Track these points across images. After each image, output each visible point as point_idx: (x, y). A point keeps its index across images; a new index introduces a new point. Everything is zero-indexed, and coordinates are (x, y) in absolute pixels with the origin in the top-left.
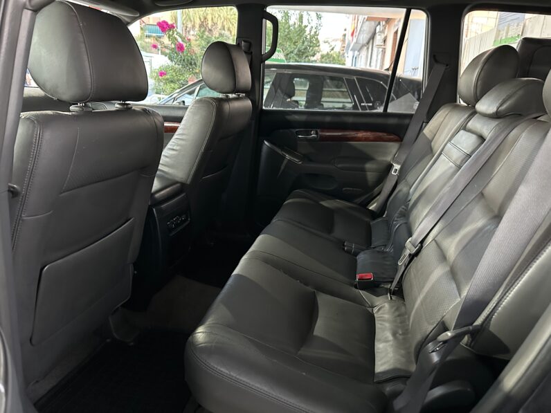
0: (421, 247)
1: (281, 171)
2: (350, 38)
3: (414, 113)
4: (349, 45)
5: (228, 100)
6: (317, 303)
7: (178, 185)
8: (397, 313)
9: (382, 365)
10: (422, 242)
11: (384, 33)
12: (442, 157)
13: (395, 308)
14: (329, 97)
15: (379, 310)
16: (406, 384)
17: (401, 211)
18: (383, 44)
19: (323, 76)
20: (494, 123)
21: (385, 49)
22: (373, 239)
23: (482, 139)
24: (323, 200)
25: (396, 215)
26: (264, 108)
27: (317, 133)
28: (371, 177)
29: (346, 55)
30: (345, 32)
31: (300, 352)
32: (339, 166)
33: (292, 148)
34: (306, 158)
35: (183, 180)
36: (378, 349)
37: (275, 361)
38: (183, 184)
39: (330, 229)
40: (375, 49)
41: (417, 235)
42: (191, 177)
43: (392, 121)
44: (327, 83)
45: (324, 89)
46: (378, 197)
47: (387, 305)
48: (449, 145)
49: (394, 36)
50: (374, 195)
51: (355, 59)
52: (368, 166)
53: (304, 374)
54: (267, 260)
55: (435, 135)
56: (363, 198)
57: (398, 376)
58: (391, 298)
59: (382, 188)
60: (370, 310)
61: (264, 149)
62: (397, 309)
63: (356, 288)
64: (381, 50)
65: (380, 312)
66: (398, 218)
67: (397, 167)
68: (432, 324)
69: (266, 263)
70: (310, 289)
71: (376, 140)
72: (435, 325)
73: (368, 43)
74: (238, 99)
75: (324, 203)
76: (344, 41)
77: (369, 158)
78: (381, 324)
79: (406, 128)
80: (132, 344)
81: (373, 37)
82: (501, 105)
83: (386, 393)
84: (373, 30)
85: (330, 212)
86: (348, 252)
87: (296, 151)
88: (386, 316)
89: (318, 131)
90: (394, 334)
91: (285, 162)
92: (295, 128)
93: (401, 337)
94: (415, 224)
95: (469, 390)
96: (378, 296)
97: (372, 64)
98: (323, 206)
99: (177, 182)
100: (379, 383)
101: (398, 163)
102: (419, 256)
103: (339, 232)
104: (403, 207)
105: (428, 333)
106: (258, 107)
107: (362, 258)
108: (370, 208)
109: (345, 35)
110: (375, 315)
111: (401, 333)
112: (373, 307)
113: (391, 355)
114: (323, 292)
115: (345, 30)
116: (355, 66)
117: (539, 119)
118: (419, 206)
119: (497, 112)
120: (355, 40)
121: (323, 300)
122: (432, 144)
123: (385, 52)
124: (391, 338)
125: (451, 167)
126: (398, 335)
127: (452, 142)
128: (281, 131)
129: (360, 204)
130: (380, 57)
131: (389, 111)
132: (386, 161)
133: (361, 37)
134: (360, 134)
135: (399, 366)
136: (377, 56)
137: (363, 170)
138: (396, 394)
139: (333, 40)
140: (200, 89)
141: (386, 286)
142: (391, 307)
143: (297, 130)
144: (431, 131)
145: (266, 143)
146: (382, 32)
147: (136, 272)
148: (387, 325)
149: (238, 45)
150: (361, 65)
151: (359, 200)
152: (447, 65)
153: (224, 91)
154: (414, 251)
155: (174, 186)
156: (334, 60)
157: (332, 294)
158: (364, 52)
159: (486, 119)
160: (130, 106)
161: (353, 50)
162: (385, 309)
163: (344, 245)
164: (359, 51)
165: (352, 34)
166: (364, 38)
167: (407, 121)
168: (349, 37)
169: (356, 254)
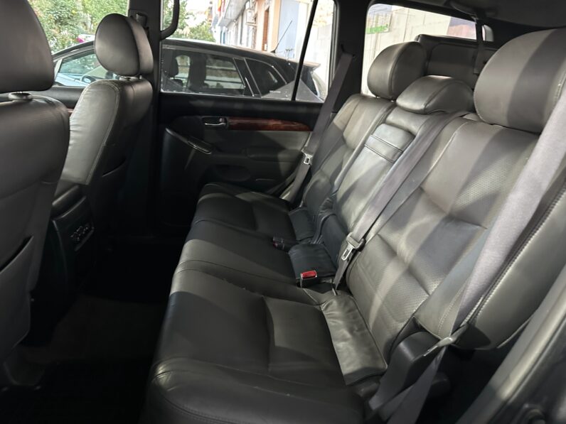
0: (365, 241)
1: (188, 162)
2: (218, 13)
3: (323, 102)
4: (216, 20)
5: (131, 84)
6: (268, 310)
7: (76, 187)
8: (347, 309)
9: (348, 365)
10: (365, 237)
11: (254, 10)
12: (366, 150)
13: (343, 304)
14: (212, 75)
15: (327, 307)
16: (379, 383)
17: (326, 203)
18: (253, 21)
19: (205, 54)
20: (422, 120)
21: (256, 27)
22: (296, 231)
23: (411, 135)
24: (239, 193)
25: (321, 207)
26: (162, 91)
27: (226, 121)
28: (284, 166)
29: (213, 29)
30: (211, 5)
31: (270, 370)
32: (253, 156)
33: (198, 137)
34: (216, 148)
35: (80, 181)
36: (338, 349)
37: (256, 387)
38: (81, 186)
39: (254, 225)
40: (245, 27)
41: (357, 230)
42: (90, 176)
43: (302, 110)
44: (209, 61)
45: (207, 66)
46: (292, 185)
47: (335, 303)
48: (370, 138)
49: (265, 14)
50: (287, 185)
51: (223, 35)
52: (281, 156)
53: (288, 395)
54: (206, 270)
55: (346, 126)
56: (276, 188)
57: (370, 375)
58: (337, 294)
59: (295, 177)
60: (317, 307)
61: (167, 139)
62: (346, 304)
63: (299, 286)
64: (251, 27)
65: (329, 309)
66: (323, 209)
67: (309, 156)
68: (402, 321)
69: (207, 273)
70: (257, 295)
71: (286, 129)
72: (405, 323)
73: (237, 19)
74: (138, 82)
75: (241, 197)
76: (210, 15)
77: (280, 148)
78: (333, 322)
79: (316, 117)
80: (38, 388)
81: (242, 13)
82: (429, 102)
83: (361, 395)
84: (241, 6)
85: (248, 206)
86: (280, 248)
87: (203, 140)
88: (337, 313)
89: (227, 118)
90: (351, 331)
91: (193, 153)
92: (200, 115)
93: (358, 334)
94: (350, 217)
95: (445, 380)
96: (322, 293)
97: (243, 42)
98: (240, 199)
99: (74, 184)
100: (351, 385)
101: (310, 153)
102: (364, 250)
103: (263, 227)
104: (328, 199)
105: (399, 330)
106: (157, 90)
107: (295, 253)
108: (283, 198)
109: (211, 8)
110: (324, 313)
111: (356, 329)
112: (320, 304)
113: (354, 354)
114: (271, 297)
115: (211, 3)
116: (224, 42)
117: (465, 117)
118: (352, 199)
119: (425, 109)
120: (223, 15)
121: (273, 304)
122: (345, 134)
123: (256, 30)
124: (348, 335)
125: (382, 161)
126: (355, 332)
127: (375, 134)
128: (185, 117)
129: (273, 195)
130: (251, 34)
131: (297, 99)
132: (296, 150)
133: (229, 12)
134: (272, 123)
135: (367, 365)
136: (248, 34)
137: (276, 160)
138: (371, 394)
139: (198, 13)
140: (62, 63)
141: (327, 281)
142: (340, 303)
143: (203, 117)
144: (341, 121)
145: (168, 130)
146: (252, 9)
147: (33, 300)
148: (340, 322)
149: (132, 17)
150: (231, 43)
151: (272, 191)
152: (353, 56)
153: (125, 73)
154: (358, 246)
155: (72, 190)
156: (204, 35)
157: (279, 296)
158: (233, 28)
159: (410, 114)
160: (29, 96)
161: (221, 25)
162: (333, 305)
163: (272, 241)
164: (226, 27)
165: (220, 9)
166: (233, 13)
167: (315, 110)
168: (215, 12)
169: (287, 250)
